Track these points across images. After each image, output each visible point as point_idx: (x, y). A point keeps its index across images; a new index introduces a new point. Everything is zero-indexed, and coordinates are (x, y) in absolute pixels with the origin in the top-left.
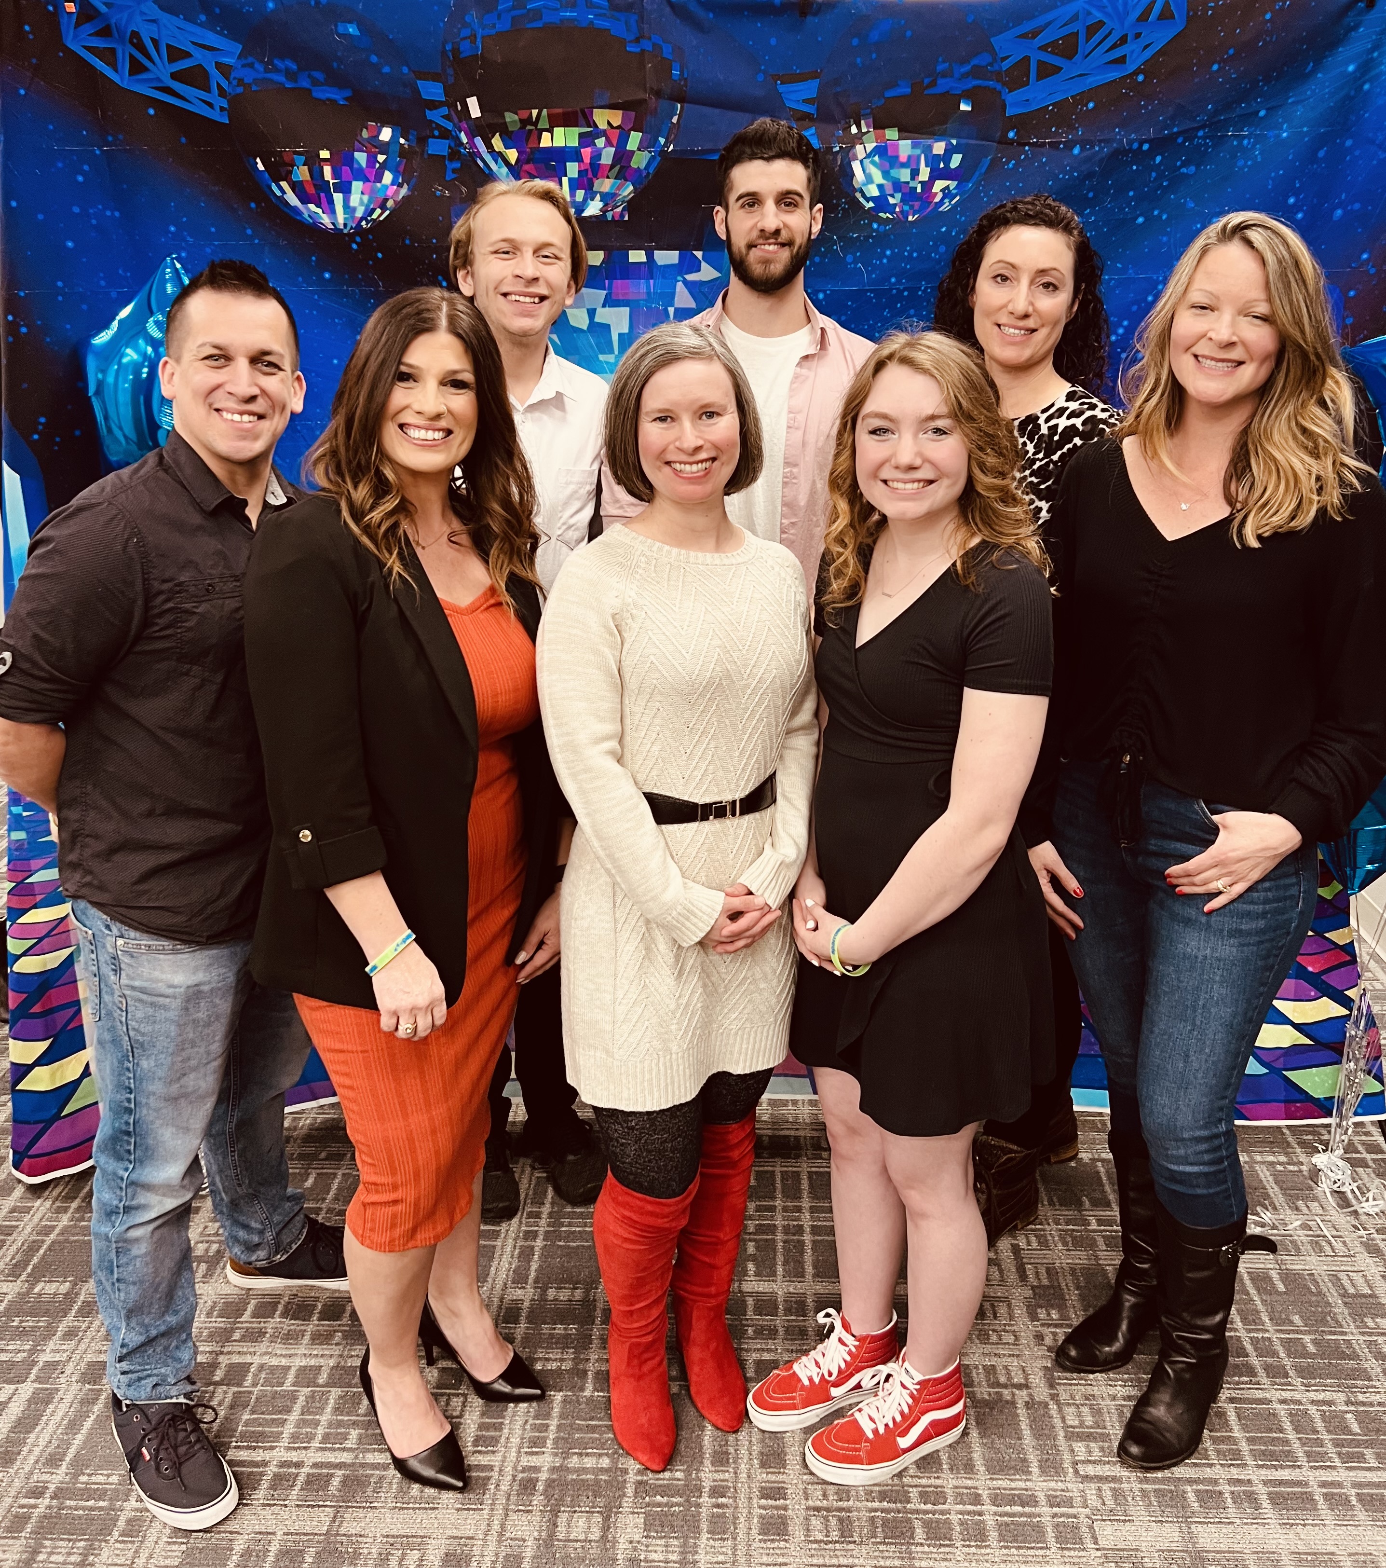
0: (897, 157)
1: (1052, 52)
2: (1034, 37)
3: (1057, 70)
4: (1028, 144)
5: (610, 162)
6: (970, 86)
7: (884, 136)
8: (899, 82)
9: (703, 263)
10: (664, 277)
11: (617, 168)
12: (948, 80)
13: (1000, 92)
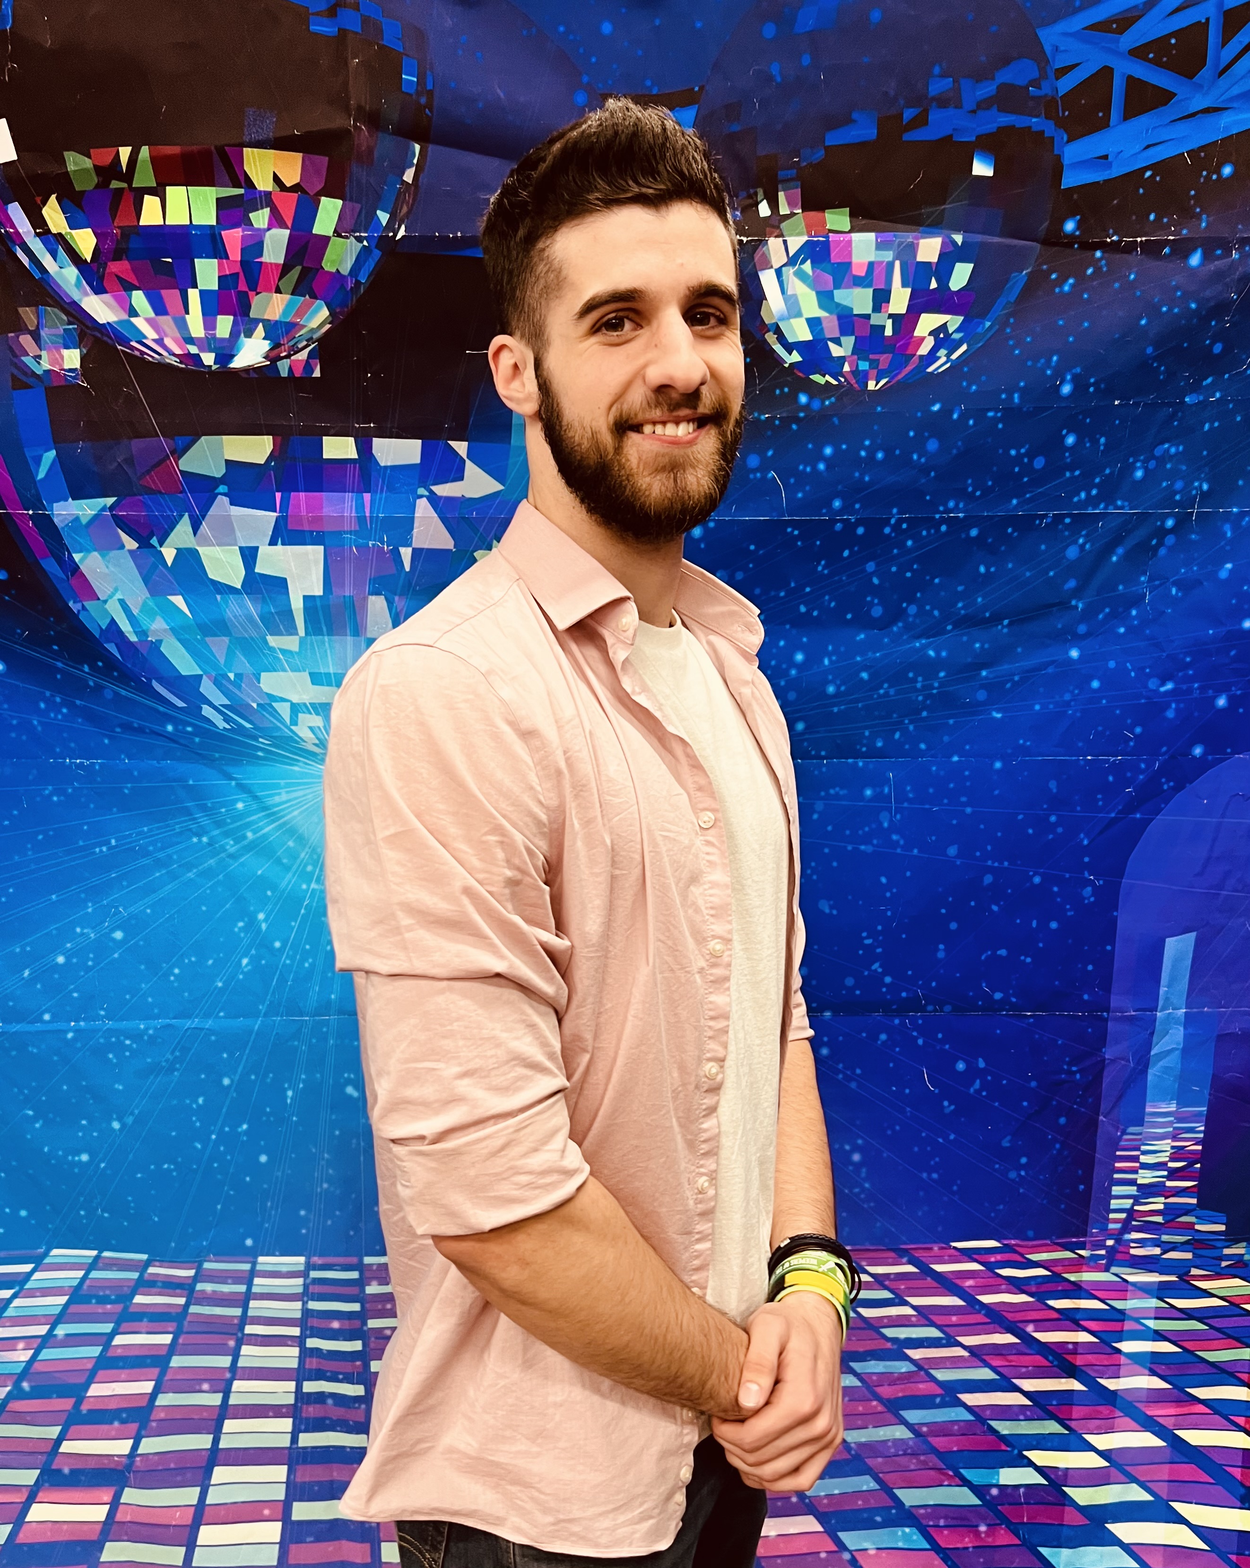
0: (850, 264)
1: (1157, 62)
2: (1121, 31)
3: (1164, 97)
4: (1102, 246)
5: (281, 261)
6: (992, 127)
7: (824, 223)
8: (855, 116)
9: (469, 464)
10: (391, 489)
11: (296, 272)
12: (951, 111)
13: (1053, 138)
